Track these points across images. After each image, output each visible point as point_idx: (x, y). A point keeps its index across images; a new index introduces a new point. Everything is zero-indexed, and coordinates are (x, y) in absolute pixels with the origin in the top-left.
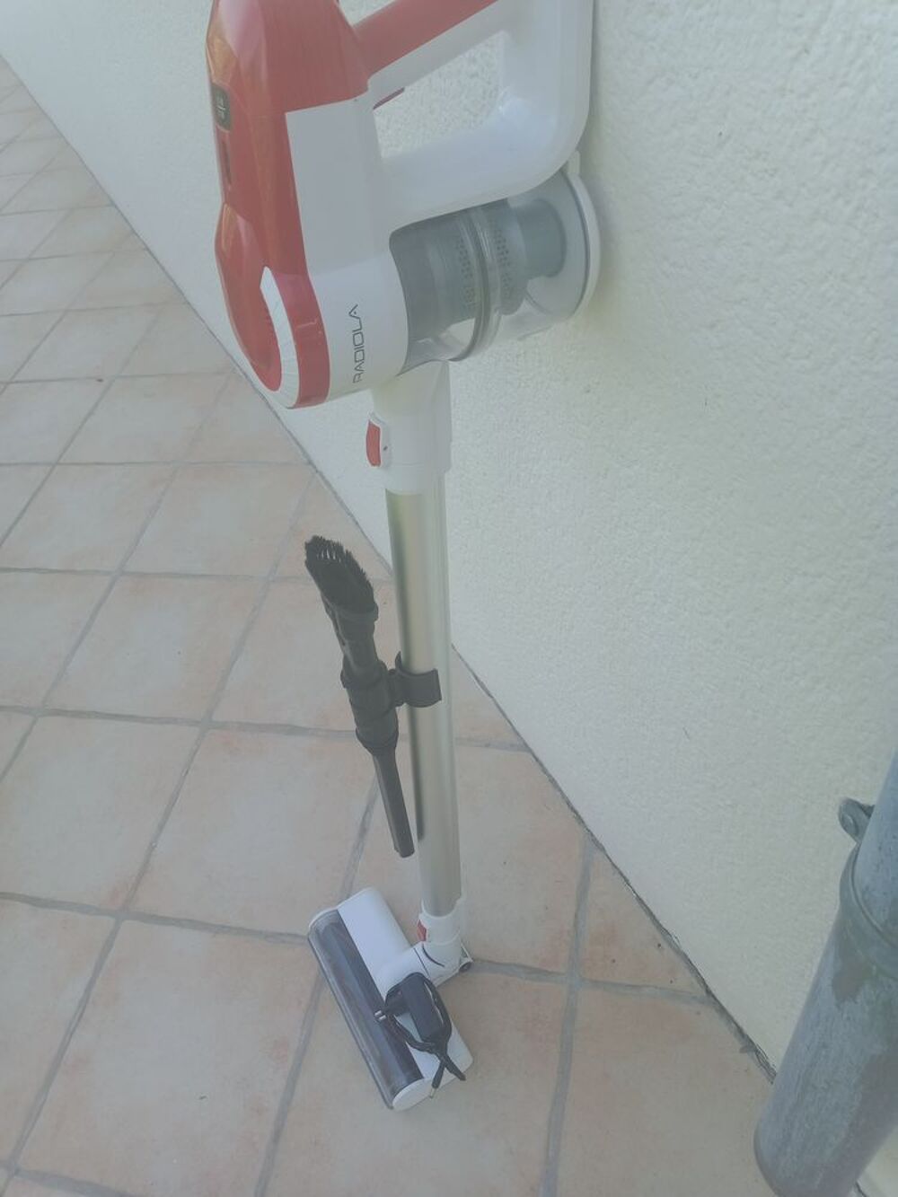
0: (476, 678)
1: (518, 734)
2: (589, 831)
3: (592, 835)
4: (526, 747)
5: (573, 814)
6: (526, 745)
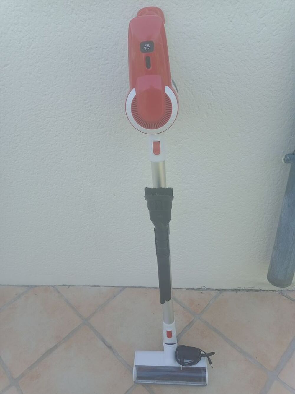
1: (118, 287)
4: (125, 288)
6: (123, 287)
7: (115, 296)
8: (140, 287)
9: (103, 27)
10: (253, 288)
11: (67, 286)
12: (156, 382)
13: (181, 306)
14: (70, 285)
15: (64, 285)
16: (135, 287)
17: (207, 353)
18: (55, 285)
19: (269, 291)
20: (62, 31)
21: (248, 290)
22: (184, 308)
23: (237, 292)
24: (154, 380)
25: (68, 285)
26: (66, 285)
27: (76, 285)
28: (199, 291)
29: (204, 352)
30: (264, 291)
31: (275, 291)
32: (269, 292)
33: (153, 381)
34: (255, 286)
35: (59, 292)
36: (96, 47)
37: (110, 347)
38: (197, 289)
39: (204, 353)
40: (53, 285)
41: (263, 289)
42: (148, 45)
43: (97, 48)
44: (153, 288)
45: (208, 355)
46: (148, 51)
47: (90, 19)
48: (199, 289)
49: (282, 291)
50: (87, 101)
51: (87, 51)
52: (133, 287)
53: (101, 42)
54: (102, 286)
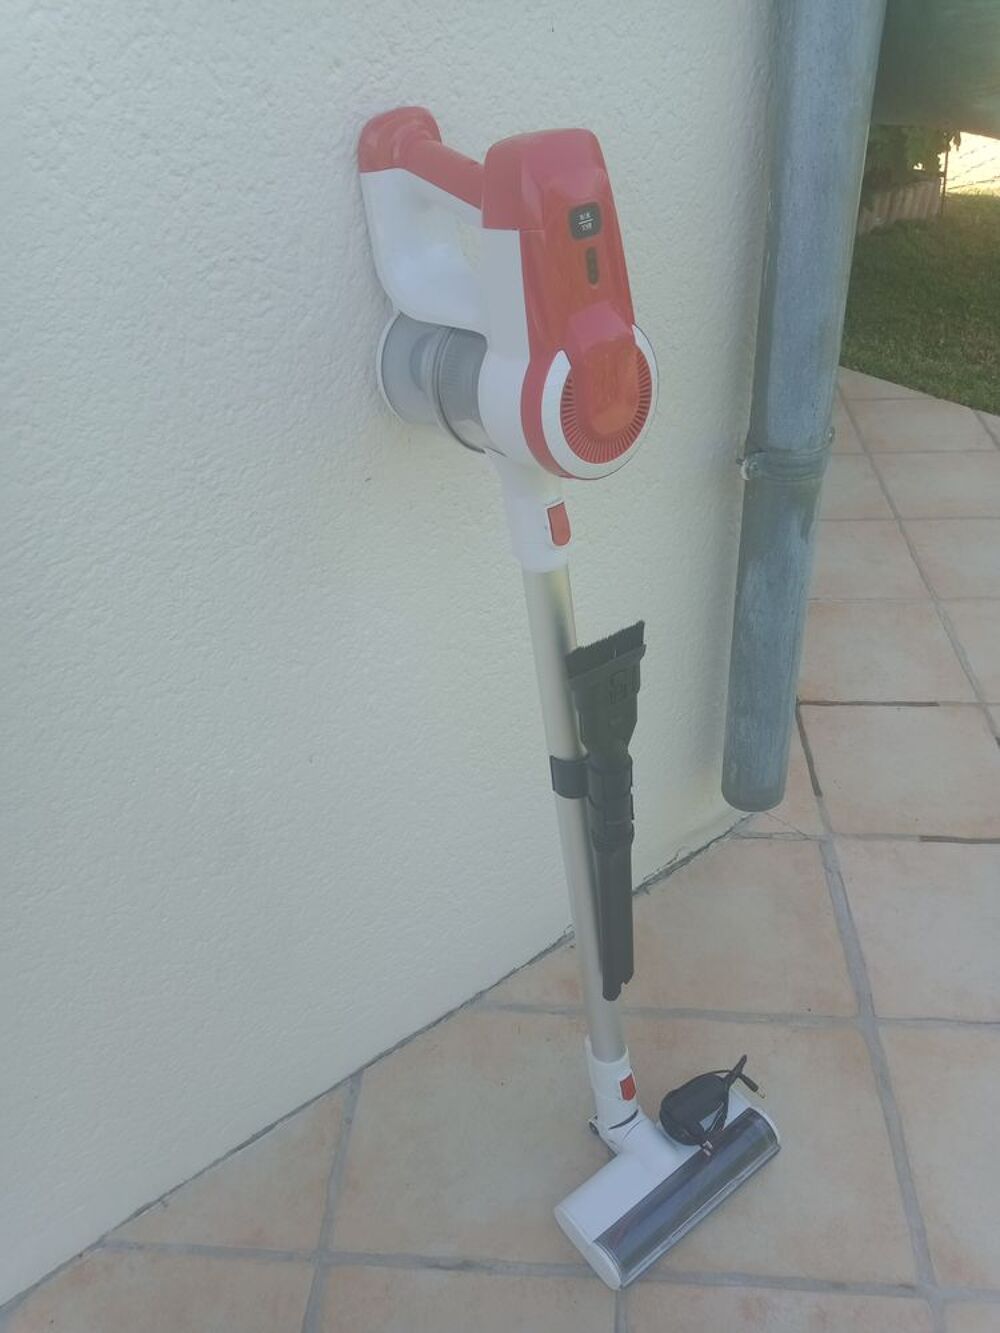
0: (239, 1148)
1: (335, 1087)
2: (462, 1006)
3: (466, 1003)
4: (356, 1076)
5: (443, 1021)
6: (351, 1076)
7: (349, 1121)
8: (402, 1044)
9: (251, 188)
10: (675, 859)
11: (155, 1203)
12: (673, 1239)
13: (553, 1013)
14: (161, 1194)
15: (138, 1213)
16: (388, 1053)
17: (731, 1069)
18: (104, 1236)
19: (709, 845)
20: (104, 220)
21: (668, 872)
22: (563, 1013)
23: (648, 893)
24: (666, 1238)
25: (156, 1198)
26: (148, 1207)
27: (186, 1182)
28: (563, 948)
29: (726, 1071)
30: (699, 851)
31: (720, 838)
32: (711, 847)
33: (665, 1242)
34: (680, 850)
35: (141, 1248)
36: (231, 260)
37: (465, 1265)
38: (555, 945)
39: (725, 1074)
40: (96, 1239)
41: (695, 850)
42: (588, 215)
43: (232, 263)
44: (440, 1020)
45: (736, 1073)
46: (588, 233)
47: (205, 164)
48: (560, 940)
49: (734, 830)
50: (206, 458)
51: (200, 276)
52: (381, 1056)
53: (246, 237)
54: (282, 1120)
